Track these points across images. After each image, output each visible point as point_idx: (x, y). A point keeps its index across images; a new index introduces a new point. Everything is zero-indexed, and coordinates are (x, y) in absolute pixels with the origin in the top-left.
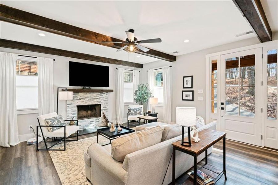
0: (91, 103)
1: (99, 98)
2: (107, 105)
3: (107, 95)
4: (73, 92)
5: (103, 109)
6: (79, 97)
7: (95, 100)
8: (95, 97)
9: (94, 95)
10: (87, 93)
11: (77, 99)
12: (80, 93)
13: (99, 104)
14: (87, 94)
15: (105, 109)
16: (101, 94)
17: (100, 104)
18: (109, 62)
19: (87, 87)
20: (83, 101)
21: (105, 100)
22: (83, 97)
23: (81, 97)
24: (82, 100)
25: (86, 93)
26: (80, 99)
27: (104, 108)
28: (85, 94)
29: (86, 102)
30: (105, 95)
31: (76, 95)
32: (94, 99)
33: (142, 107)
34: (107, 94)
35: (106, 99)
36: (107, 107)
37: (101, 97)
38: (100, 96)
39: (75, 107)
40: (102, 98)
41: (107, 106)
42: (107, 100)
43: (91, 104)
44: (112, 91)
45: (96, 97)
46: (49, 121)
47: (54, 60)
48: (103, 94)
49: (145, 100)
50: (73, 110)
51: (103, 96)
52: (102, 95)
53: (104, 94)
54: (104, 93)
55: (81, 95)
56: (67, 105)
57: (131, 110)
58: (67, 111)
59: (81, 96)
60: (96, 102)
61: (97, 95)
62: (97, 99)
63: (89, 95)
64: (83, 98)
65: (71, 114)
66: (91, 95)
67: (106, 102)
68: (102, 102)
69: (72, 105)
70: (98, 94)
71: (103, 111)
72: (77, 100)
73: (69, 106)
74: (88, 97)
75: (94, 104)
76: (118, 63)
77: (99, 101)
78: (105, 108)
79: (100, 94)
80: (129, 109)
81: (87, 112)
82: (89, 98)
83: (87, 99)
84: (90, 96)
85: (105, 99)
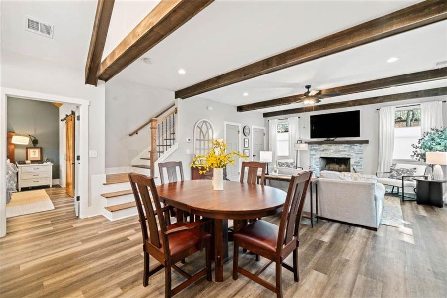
1: (347, 150)
2: (361, 160)
3: (360, 147)
4: (308, 144)
5: (354, 165)
6: (322, 149)
7: (342, 153)
9: (341, 147)
12: (323, 145)
13: (347, 157)
14: (331, 146)
15: (357, 166)
16: (351, 146)
17: (350, 159)
19: (332, 139)
20: (327, 154)
21: (357, 154)
24: (325, 152)
26: (323, 151)
27: (355, 163)
28: (329, 146)
29: (330, 154)
30: (357, 147)
31: (320, 147)
34: (361, 145)
35: (360, 152)
36: (361, 163)
37: (351, 149)
38: (350, 148)
39: (318, 158)
42: (362, 154)
43: (336, 157)
44: (367, 142)
45: (344, 149)
47: (299, 117)
48: (354, 145)
50: (317, 161)
52: (353, 147)
53: (356, 145)
54: (356, 144)
55: (325, 146)
57: (394, 171)
58: (310, 162)
59: (324, 148)
60: (343, 155)
61: (345, 147)
62: (345, 151)
63: (333, 146)
64: (326, 150)
65: (315, 164)
66: (336, 146)
67: (360, 156)
68: (352, 156)
69: (315, 156)
70: (346, 145)
71: (355, 167)
72: (321, 151)
73: (312, 157)
74: (333, 149)
75: (341, 157)
76: (378, 100)
77: (348, 154)
78: (357, 163)
79: (349, 145)
82: (334, 150)
83: (332, 151)
84: (335, 148)
85: (357, 153)
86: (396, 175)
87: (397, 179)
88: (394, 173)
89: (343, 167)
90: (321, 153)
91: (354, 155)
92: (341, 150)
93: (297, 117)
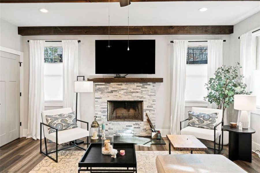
0: (128, 98)
1: (140, 91)
2: (154, 103)
3: (153, 86)
4: (94, 82)
5: (147, 110)
6: (110, 89)
7: (134, 94)
8: (134, 89)
10: (122, 83)
11: (108, 91)
12: (111, 83)
13: (140, 100)
14: (122, 85)
15: (150, 110)
16: (143, 85)
17: (143, 101)
18: (155, 33)
19: (122, 75)
20: (116, 95)
21: (150, 96)
22: (116, 89)
23: (113, 89)
24: (114, 93)
25: (120, 83)
26: (112, 92)
27: (148, 107)
28: (118, 85)
29: (120, 97)
30: (150, 86)
31: (107, 86)
32: (133, 92)
33: (216, 114)
34: (154, 84)
35: (153, 93)
36: (154, 106)
38: (142, 88)
39: (105, 103)
40: (145, 91)
41: (154, 104)
42: (155, 95)
43: (127, 100)
44: (161, 80)
45: (136, 89)
46: (49, 118)
47: (80, 41)
49: (227, 99)
50: (103, 107)
51: (146, 88)
52: (146, 86)
53: (149, 85)
54: (148, 83)
55: (113, 86)
56: (96, 100)
57: (194, 117)
58: (94, 107)
59: (113, 88)
60: (135, 96)
61: (137, 86)
62: (137, 92)
63: (124, 86)
64: (116, 91)
65: (100, 111)
66: (127, 86)
67: (153, 98)
68: (145, 98)
69: (101, 99)
70: (139, 84)
71: (147, 112)
72: (108, 92)
73: (97, 101)
74: (123, 89)
75: (133, 100)
76: (173, 31)
77: (141, 95)
78: (150, 107)
79: (141, 85)
80: (189, 115)
81: (129, 111)
82: (125, 91)
83: (122, 92)
84: (126, 88)
85: (150, 94)
86: (197, 123)
87: (199, 127)
88: (195, 119)
89: (132, 111)
90: (109, 94)
91: (147, 96)
92: (132, 91)
93: (77, 41)
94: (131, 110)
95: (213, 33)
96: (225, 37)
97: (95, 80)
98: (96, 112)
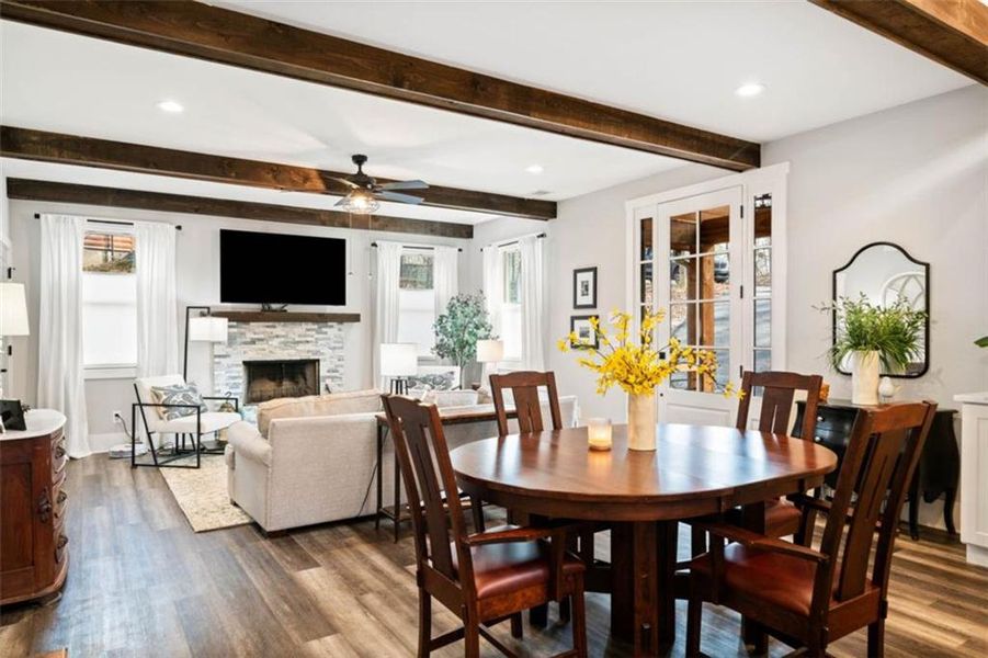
0: (289, 355)
1: (313, 339)
2: (340, 363)
3: (340, 330)
4: (230, 321)
5: (329, 377)
6: (250, 336)
7: (301, 347)
8: (300, 336)
9: (298, 330)
10: (276, 324)
11: (244, 340)
12: (252, 324)
13: (312, 357)
14: (274, 327)
15: (333, 378)
16: (320, 328)
17: (318, 360)
18: (345, 225)
19: (275, 306)
20: (264, 350)
21: (334, 348)
22: (262, 336)
23: (256, 336)
24: (259, 345)
25: (270, 324)
26: (253, 342)
27: (329, 371)
28: (268, 327)
29: (271, 352)
30: (333, 330)
31: (243, 330)
32: (301, 342)
33: (452, 373)
34: (340, 326)
35: (339, 342)
36: (341, 370)
37: (321, 336)
38: (318, 333)
39: (237, 365)
40: (324, 339)
41: (342, 366)
42: (342, 348)
43: (287, 358)
44: (355, 318)
45: (305, 336)
47: (179, 228)
48: (327, 326)
49: (466, 350)
50: (233, 375)
51: (326, 333)
52: (324, 330)
53: (332, 327)
54: (330, 324)
55: (257, 329)
56: (217, 360)
57: (417, 382)
58: (213, 376)
59: (255, 334)
60: (304, 351)
61: (308, 330)
62: (307, 342)
63: (280, 329)
64: (262, 340)
65: (227, 384)
66: (287, 329)
67: (338, 353)
68: (322, 354)
69: (228, 359)
70: (310, 326)
71: (328, 381)
72: (245, 343)
73: (219, 363)
74: (277, 336)
75: (298, 358)
76: (377, 225)
77: (315, 349)
78: (334, 372)
79: (316, 327)
81: (280, 384)
82: (283, 339)
83: (275, 342)
84: (283, 333)
85: (333, 345)
90: (246, 348)
91: (326, 350)
92: (297, 339)
93: (173, 227)
94: (284, 383)
95: (443, 234)
96: (461, 242)
97: (232, 317)
98: (217, 388)
